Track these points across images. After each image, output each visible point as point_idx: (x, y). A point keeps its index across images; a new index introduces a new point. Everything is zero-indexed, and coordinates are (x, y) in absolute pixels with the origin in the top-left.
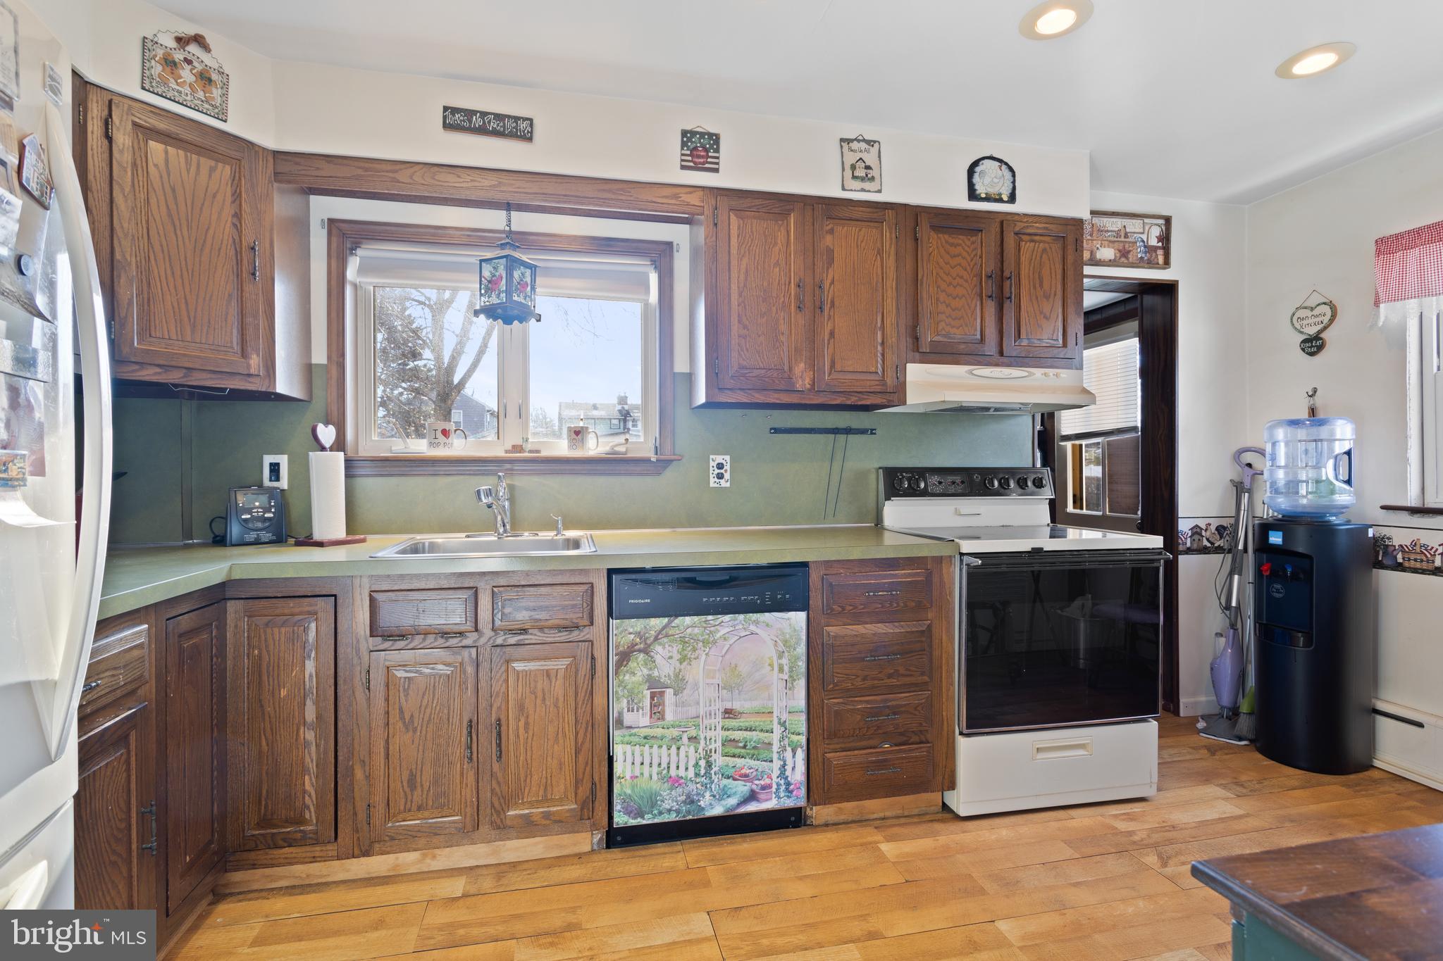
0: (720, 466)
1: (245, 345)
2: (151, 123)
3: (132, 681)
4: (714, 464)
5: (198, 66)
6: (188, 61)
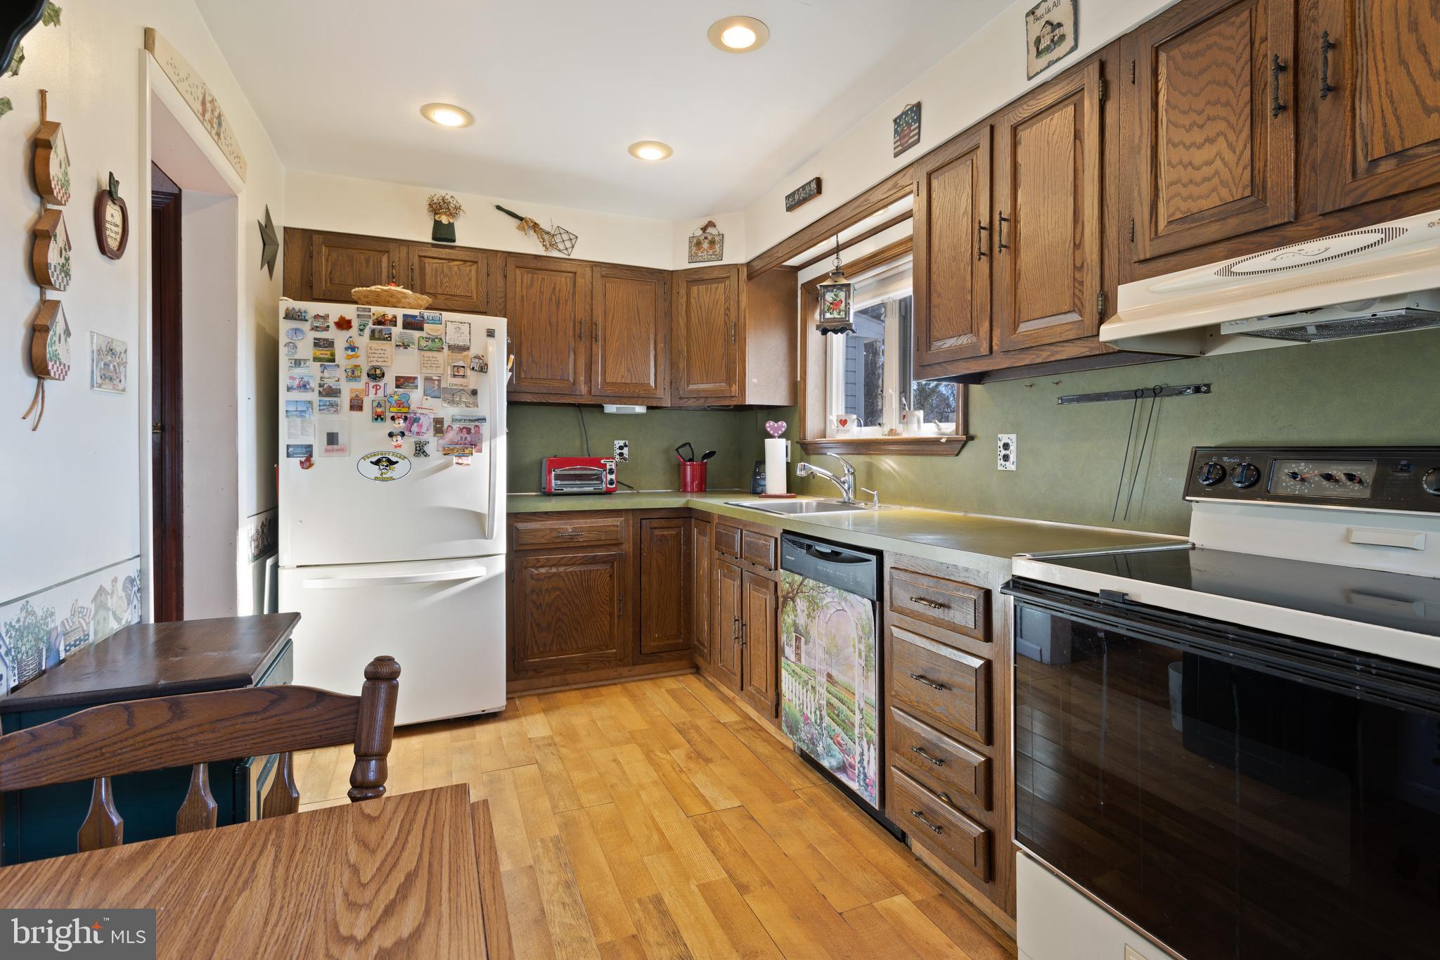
0: (1006, 446)
1: (729, 380)
2: (693, 278)
3: (611, 540)
4: (1001, 444)
5: (710, 237)
6: (706, 238)
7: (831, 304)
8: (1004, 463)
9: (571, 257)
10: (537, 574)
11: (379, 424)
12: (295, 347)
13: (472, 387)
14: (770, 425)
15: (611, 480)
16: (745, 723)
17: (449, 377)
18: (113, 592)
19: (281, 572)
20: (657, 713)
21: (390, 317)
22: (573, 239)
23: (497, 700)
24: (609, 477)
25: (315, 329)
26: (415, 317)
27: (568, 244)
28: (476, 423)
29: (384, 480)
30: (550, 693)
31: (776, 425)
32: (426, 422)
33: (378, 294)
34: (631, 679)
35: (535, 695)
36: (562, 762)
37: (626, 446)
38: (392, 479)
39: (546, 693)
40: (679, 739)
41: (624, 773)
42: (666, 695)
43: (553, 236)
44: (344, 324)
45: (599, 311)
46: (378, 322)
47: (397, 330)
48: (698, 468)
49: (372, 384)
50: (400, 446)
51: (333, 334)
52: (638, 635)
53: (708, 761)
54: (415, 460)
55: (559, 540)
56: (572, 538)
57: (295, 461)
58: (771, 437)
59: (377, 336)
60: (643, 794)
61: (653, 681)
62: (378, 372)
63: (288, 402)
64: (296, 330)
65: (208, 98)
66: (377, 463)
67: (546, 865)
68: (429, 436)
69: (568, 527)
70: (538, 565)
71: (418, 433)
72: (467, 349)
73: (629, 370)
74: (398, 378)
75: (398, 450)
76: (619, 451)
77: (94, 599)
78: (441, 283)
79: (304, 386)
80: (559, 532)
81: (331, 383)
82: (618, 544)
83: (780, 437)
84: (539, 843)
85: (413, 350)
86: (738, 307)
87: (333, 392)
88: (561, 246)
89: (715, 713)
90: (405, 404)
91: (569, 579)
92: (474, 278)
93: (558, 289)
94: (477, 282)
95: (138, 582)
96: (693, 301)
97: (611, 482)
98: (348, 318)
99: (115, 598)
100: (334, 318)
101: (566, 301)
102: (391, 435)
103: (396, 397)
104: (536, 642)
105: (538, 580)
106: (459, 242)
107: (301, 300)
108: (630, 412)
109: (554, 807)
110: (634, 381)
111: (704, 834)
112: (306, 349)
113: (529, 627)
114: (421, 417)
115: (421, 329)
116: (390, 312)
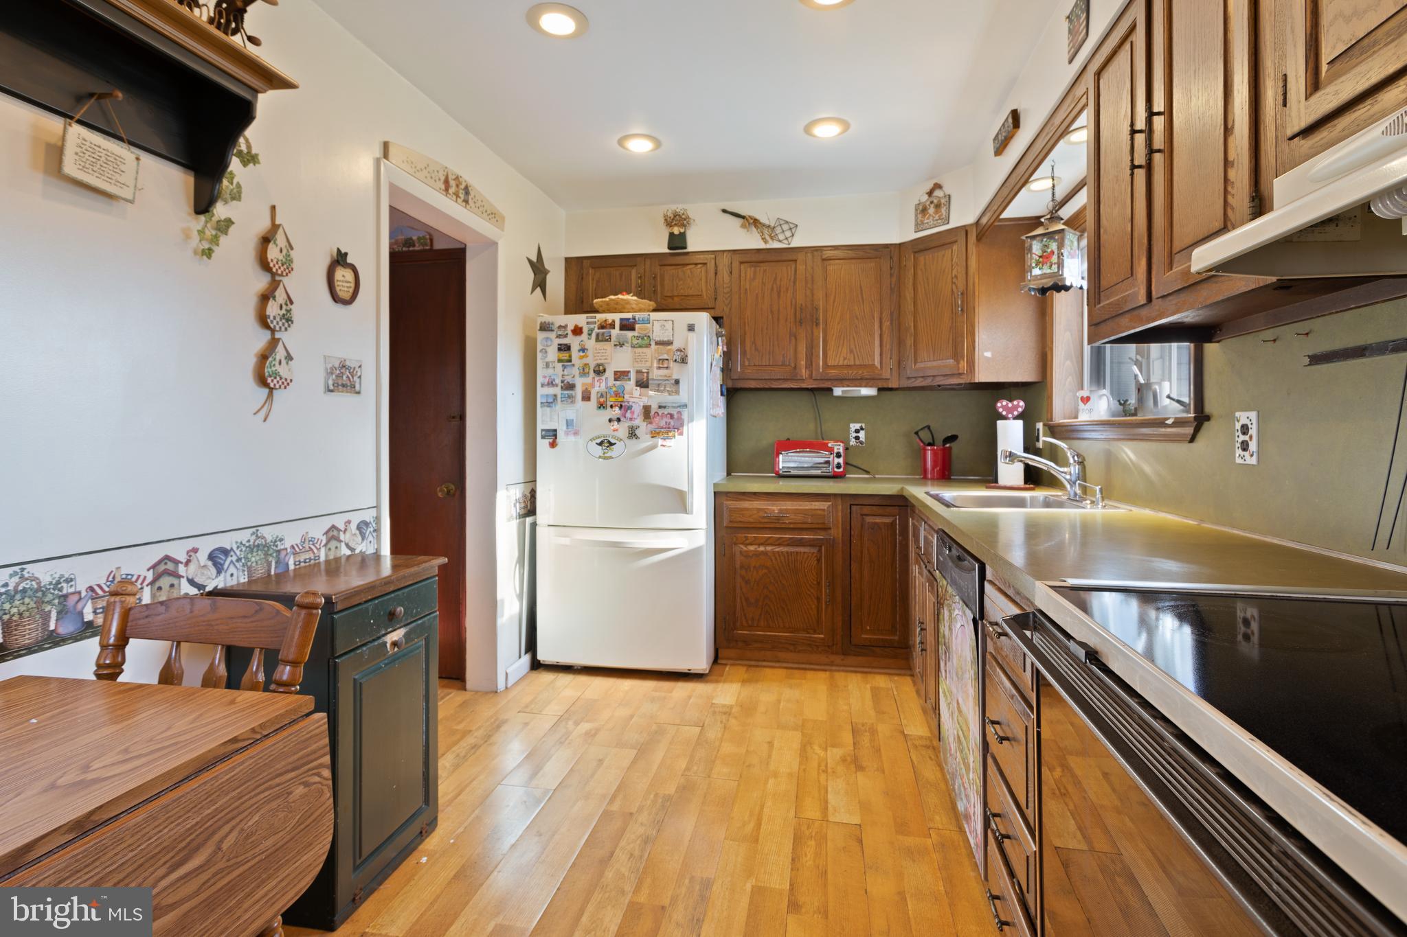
0: (1245, 429)
1: (957, 356)
2: (919, 247)
3: (818, 524)
4: (1238, 426)
5: (935, 201)
6: (932, 202)
7: (1040, 257)
8: (1242, 453)
9: (792, 245)
10: (746, 551)
11: (602, 411)
12: (546, 352)
13: (675, 377)
14: (1001, 405)
15: (839, 464)
16: (931, 741)
17: (655, 369)
18: (346, 530)
19: (538, 529)
20: (846, 708)
21: (610, 321)
22: (793, 227)
23: (701, 663)
24: (837, 460)
25: (559, 336)
26: (628, 319)
27: (788, 234)
28: (679, 409)
29: (605, 458)
30: (761, 666)
31: (1010, 405)
32: (637, 409)
33: (608, 304)
34: (844, 668)
35: (745, 665)
36: (724, 731)
37: (862, 429)
38: (611, 458)
39: (757, 666)
40: (847, 737)
41: (770, 756)
42: (868, 694)
43: (774, 228)
44: (577, 331)
45: (820, 294)
46: (602, 327)
47: (615, 332)
48: (940, 453)
49: (597, 378)
50: (617, 430)
51: (571, 340)
52: (848, 625)
53: (860, 768)
54: (629, 442)
55: (766, 520)
56: (778, 519)
57: (547, 442)
58: (1005, 418)
59: (600, 338)
60: (771, 782)
61: (864, 675)
62: (601, 368)
63: (542, 396)
64: (547, 339)
65: (451, 177)
66: (601, 444)
67: (644, 817)
68: (638, 421)
69: (775, 508)
70: (748, 542)
71: (631, 419)
72: (670, 343)
73: (851, 351)
74: (616, 373)
75: (616, 433)
76: (855, 435)
77: (326, 533)
78: (677, 287)
79: (551, 384)
80: (766, 513)
81: (568, 379)
82: (826, 529)
83: (1016, 418)
84: (652, 796)
85: (627, 348)
86: (967, 273)
87: (571, 387)
88: (781, 237)
89: (904, 722)
90: (622, 395)
91: (776, 559)
92: (703, 278)
93: (778, 279)
94: (707, 282)
95: (374, 525)
96: (919, 272)
97: (839, 466)
98: (580, 326)
99: (348, 534)
100: (571, 327)
101: (787, 289)
102: (610, 420)
103: (614, 389)
104: (745, 615)
105: (747, 556)
106: (690, 249)
107: (576, 313)
108: (855, 395)
109: (687, 769)
110: (857, 363)
111: (798, 840)
112: (553, 354)
113: (739, 600)
114: (633, 405)
115: (633, 329)
116: (610, 317)
